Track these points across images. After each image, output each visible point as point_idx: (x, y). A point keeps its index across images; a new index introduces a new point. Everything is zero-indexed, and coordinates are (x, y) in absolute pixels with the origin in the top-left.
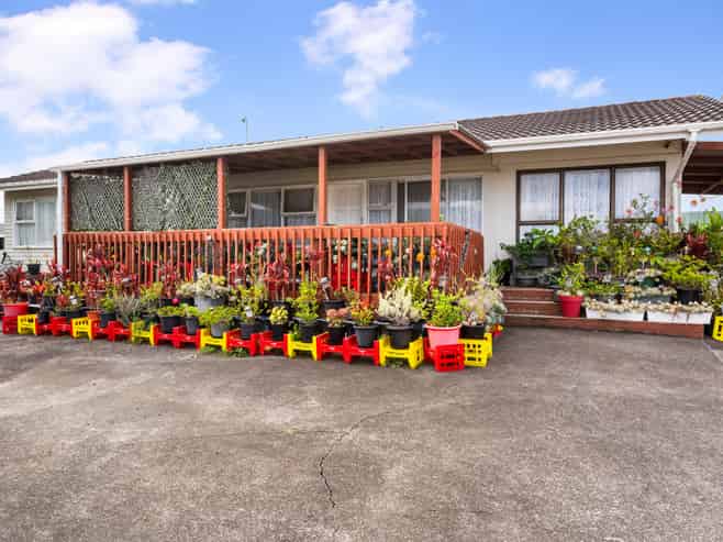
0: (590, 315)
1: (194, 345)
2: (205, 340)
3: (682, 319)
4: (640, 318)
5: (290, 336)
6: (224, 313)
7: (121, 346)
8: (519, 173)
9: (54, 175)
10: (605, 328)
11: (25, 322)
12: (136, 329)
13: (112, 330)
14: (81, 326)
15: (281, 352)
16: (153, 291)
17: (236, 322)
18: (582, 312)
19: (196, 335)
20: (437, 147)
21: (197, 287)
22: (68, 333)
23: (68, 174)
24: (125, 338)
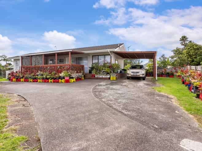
0: (96, 77)
1: (37, 82)
2: (39, 81)
3: (106, 77)
4: (101, 77)
5: (49, 79)
6: (42, 77)
7: (28, 82)
8: (93, 56)
9: (19, 57)
10: (97, 78)
11: (14, 80)
12: (30, 80)
13: (26, 80)
14: (22, 80)
15: (48, 82)
16: (33, 74)
17: (43, 78)
18: (95, 76)
19: (38, 80)
20: (70, 53)
21: (38, 73)
22: (20, 81)
23: (22, 57)
24: (28, 81)
